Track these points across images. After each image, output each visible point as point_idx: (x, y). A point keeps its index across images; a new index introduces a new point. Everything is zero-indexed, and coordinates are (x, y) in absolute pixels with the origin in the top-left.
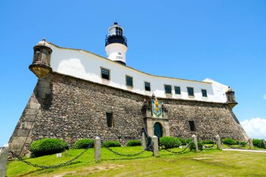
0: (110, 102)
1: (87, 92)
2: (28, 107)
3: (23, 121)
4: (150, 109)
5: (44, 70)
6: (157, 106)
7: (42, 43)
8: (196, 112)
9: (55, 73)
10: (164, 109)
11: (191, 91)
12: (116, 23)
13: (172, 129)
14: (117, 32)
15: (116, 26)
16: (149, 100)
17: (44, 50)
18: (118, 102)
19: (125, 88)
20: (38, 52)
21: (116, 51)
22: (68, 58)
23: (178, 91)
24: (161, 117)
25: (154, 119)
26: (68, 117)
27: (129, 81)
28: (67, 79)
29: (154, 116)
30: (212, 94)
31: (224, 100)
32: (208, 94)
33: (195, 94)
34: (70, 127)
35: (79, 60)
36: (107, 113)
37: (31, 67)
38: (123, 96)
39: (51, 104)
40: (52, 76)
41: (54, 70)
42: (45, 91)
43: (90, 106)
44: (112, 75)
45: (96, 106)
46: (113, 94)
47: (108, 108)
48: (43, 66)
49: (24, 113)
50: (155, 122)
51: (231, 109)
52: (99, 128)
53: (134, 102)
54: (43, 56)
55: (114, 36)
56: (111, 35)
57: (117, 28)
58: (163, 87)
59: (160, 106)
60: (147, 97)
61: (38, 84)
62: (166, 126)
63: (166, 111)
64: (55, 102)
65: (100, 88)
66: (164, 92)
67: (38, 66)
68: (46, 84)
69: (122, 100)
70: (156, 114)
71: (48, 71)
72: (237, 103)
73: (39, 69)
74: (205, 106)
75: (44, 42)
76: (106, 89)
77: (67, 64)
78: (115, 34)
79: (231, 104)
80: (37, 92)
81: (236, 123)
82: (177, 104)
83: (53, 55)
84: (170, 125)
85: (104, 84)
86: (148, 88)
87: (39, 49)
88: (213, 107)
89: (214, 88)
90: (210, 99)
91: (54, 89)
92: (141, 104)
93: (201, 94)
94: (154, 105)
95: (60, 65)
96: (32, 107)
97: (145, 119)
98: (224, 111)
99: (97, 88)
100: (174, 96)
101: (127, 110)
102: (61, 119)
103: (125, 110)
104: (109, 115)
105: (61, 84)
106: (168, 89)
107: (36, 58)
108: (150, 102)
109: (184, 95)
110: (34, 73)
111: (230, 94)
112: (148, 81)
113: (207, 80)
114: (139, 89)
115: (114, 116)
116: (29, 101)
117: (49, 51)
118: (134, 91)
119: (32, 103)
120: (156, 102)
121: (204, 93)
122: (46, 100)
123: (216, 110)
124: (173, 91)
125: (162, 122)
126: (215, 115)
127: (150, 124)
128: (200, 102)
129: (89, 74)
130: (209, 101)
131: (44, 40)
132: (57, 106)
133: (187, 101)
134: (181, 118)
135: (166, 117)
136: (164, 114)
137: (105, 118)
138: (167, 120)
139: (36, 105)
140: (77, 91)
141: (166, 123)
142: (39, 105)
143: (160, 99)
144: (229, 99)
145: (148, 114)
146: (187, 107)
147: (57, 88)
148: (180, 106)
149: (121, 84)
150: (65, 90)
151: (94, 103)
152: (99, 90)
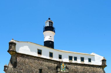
0: (41, 64)
1: (31, 61)
4: (60, 67)
5: (13, 52)
6: (63, 66)
7: (12, 41)
8: (84, 69)
9: (18, 53)
11: (82, 59)
15: (49, 20)
17: (13, 44)
18: (45, 64)
19: (49, 58)
20: (11, 45)
22: (23, 46)
23: (76, 59)
24: (65, 71)
26: (23, 71)
27: (51, 55)
28: (23, 55)
29: (62, 71)
30: (94, 60)
31: (100, 64)
32: (91, 61)
33: (84, 60)
36: (39, 69)
37: (8, 51)
38: (47, 62)
40: (16, 54)
42: (14, 61)
43: (32, 66)
44: (43, 52)
46: (43, 61)
47: (40, 67)
51: (103, 69)
53: (53, 64)
54: (13, 47)
57: (50, 22)
58: (68, 57)
59: (65, 66)
60: (59, 62)
61: (11, 58)
64: (18, 65)
65: (37, 58)
66: (68, 59)
68: (14, 58)
69: (47, 63)
72: (107, 66)
73: (11, 52)
74: (89, 66)
76: (40, 59)
77: (23, 49)
78: (48, 25)
79: (103, 66)
80: (11, 61)
82: (74, 65)
83: (16, 45)
85: (39, 57)
86: (60, 57)
87: (11, 44)
88: (94, 67)
89: (95, 58)
90: (92, 63)
91: (17, 60)
92: (56, 65)
94: (62, 66)
95: (20, 49)
96: (9, 67)
97: (57, 72)
98: (99, 69)
99: (35, 58)
100: (73, 61)
101: (49, 68)
102: (21, 71)
103: (48, 68)
104: (41, 70)
105: (20, 58)
107: (10, 48)
109: (79, 61)
111: (104, 61)
112: (60, 54)
113: (92, 54)
114: (56, 58)
115: (43, 70)
116: (9, 65)
118: (53, 59)
121: (90, 60)
122: (14, 64)
124: (73, 59)
126: (94, 71)
128: (87, 65)
129: (32, 52)
131: (13, 39)
132: (19, 66)
133: (79, 64)
136: (67, 70)
137: (39, 71)
139: (11, 66)
140: (27, 60)
142: (12, 66)
143: (65, 63)
144: (103, 64)
145: (59, 70)
146: (79, 67)
148: (76, 66)
149: (47, 56)
150: (22, 60)
151: (34, 65)
152: (36, 60)
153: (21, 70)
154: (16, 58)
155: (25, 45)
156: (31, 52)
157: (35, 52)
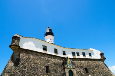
0: (47, 61)
1: (37, 57)
2: (7, 65)
3: (4, 73)
4: (66, 63)
5: (16, 47)
6: (69, 62)
7: (16, 35)
8: (88, 64)
9: (22, 49)
10: (73, 63)
11: (84, 54)
12: (49, 27)
13: (77, 73)
14: (49, 31)
15: (49, 28)
16: (66, 59)
17: (17, 38)
18: (51, 61)
19: (54, 54)
21: (49, 39)
22: (27, 42)
23: (78, 54)
24: (72, 67)
25: (68, 68)
26: (27, 69)
27: (56, 51)
28: (27, 51)
29: (68, 67)
30: (94, 55)
31: (99, 57)
32: (92, 55)
33: (86, 55)
34: (28, 74)
35: (32, 42)
36: (46, 67)
37: (10, 46)
38: (53, 58)
39: (19, 63)
40: (20, 50)
41: (21, 47)
42: (16, 57)
43: (38, 63)
44: (48, 49)
45: (41, 63)
46: (49, 57)
47: (46, 64)
48: (16, 46)
49: (5, 68)
50: (69, 70)
51: (103, 62)
52: (43, 74)
53: (59, 60)
54: (16, 41)
55: (48, 32)
56: (47, 32)
57: (49, 29)
58: (71, 53)
59: (71, 62)
60: (64, 58)
61: (13, 54)
62: (74, 71)
63: (74, 64)
64: (21, 62)
65: (42, 55)
66: (72, 55)
67: (14, 45)
68: (17, 54)
69: (53, 60)
70: (69, 66)
71: (18, 48)
72: (106, 59)
73: (14, 47)
74: (91, 61)
75: (17, 35)
76: (45, 55)
77: (27, 44)
78: (48, 31)
79: (103, 59)
80: (12, 58)
81: (107, 68)
82: (78, 60)
84: (76, 70)
85: (44, 53)
86: (64, 54)
87: (14, 38)
89: (94, 52)
90: (93, 57)
91: (21, 56)
92: (62, 61)
93: (89, 55)
94: (68, 62)
95: (24, 45)
96: (9, 65)
97: (64, 68)
98: (100, 63)
99: (41, 55)
100: (77, 57)
102: (24, 70)
103: (55, 65)
104: (47, 68)
105: (24, 54)
106: (73, 54)
107: (13, 42)
108: (66, 60)
109: (81, 56)
110: (12, 49)
111: (102, 54)
112: (64, 50)
113: (91, 49)
114: (60, 55)
115: (50, 68)
116: (8, 63)
117: (19, 39)
118: (58, 55)
119: (10, 63)
120: (69, 60)
121: (90, 55)
122: (16, 61)
123: (96, 62)
124: (76, 55)
125: (72, 70)
126: (97, 65)
127: (67, 71)
128: (89, 59)
130: (93, 58)
131: (17, 34)
132: (22, 64)
133: (82, 59)
134: (81, 67)
135: (74, 67)
136: (73, 65)
137: (45, 69)
138: (75, 69)
139: (11, 64)
140: (32, 56)
141: (74, 70)
142: (13, 64)
143: (70, 59)
144: (102, 57)
145: (66, 66)
146: (83, 62)
147: (22, 55)
148: (80, 61)
149: (52, 53)
150: (26, 56)
151: (40, 62)
152: (42, 56)
153: (25, 68)
154: (19, 54)
155: (30, 41)
156: (36, 48)
157: (41, 48)
